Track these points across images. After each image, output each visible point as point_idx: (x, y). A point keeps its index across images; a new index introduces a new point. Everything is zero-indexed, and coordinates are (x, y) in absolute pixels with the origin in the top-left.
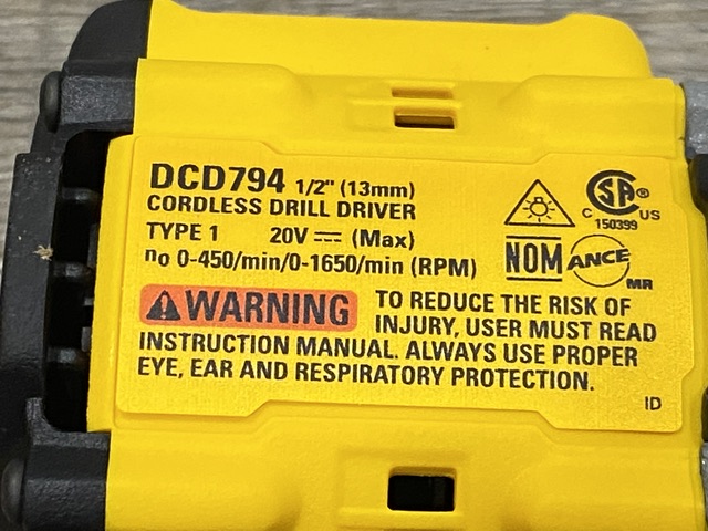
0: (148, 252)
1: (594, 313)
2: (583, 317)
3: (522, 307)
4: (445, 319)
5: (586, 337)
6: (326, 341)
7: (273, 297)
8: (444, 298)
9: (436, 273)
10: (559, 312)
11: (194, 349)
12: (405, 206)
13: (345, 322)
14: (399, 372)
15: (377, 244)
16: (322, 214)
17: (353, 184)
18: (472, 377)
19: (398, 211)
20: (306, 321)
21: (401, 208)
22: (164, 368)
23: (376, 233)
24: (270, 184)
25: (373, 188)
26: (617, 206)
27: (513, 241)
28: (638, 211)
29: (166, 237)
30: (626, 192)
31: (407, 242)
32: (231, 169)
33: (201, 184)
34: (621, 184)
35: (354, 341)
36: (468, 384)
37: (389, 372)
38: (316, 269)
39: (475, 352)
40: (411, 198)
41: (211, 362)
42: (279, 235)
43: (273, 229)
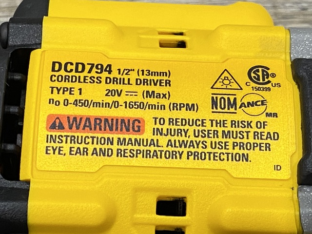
0: (50, 100)
1: (251, 127)
2: (246, 129)
3: (218, 125)
4: (184, 130)
5: (248, 138)
6: (130, 139)
7: (106, 120)
8: (184, 121)
9: (180, 110)
10: (235, 127)
11: (71, 143)
12: (166, 81)
13: (139, 131)
14: (163, 153)
15: (154, 97)
16: (129, 83)
17: (143, 71)
18: (196, 155)
19: (163, 83)
20: (121, 130)
21: (164, 81)
22: (57, 151)
23: (153, 92)
24: (106, 70)
25: (152, 72)
26: (261, 81)
27: (215, 96)
28: (271, 83)
29: (58, 93)
30: (266, 75)
31: (167, 96)
32: (88, 64)
33: (74, 71)
34: (263, 71)
35: (143, 140)
36: (194, 159)
37: (159, 153)
38: (126, 107)
39: (198, 145)
40: (169, 77)
41: (79, 148)
42: (110, 93)
43: (107, 90)
